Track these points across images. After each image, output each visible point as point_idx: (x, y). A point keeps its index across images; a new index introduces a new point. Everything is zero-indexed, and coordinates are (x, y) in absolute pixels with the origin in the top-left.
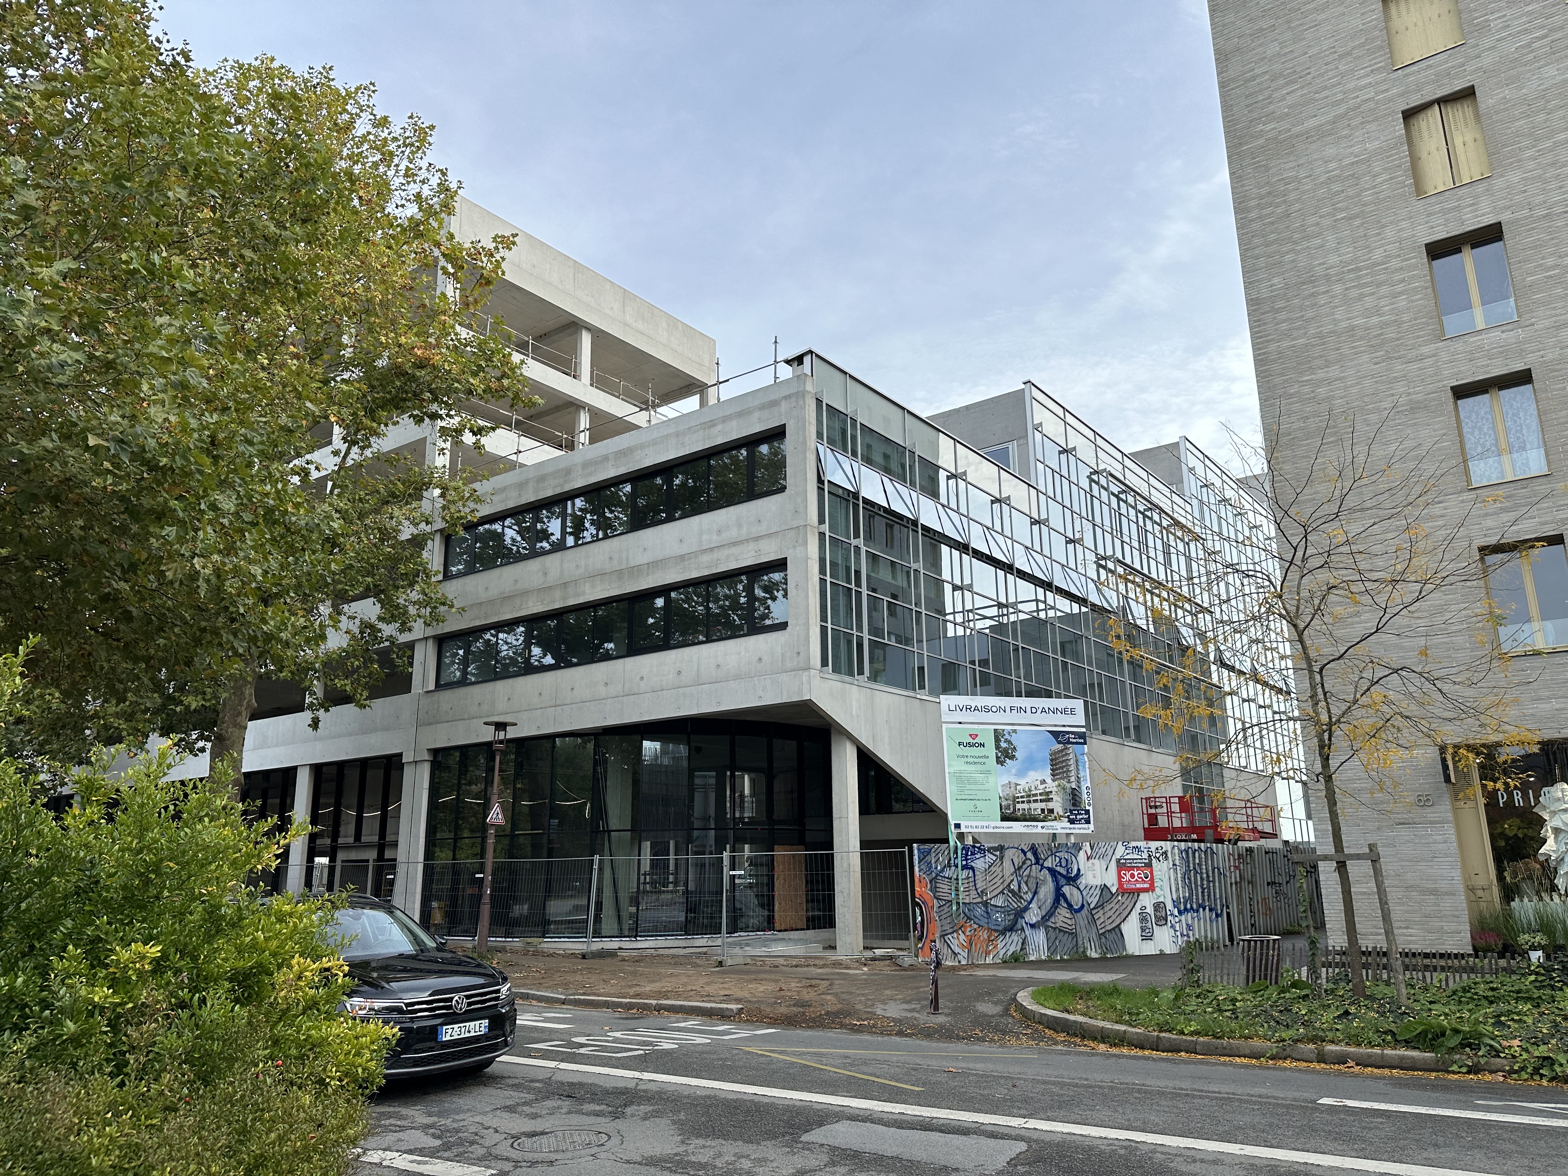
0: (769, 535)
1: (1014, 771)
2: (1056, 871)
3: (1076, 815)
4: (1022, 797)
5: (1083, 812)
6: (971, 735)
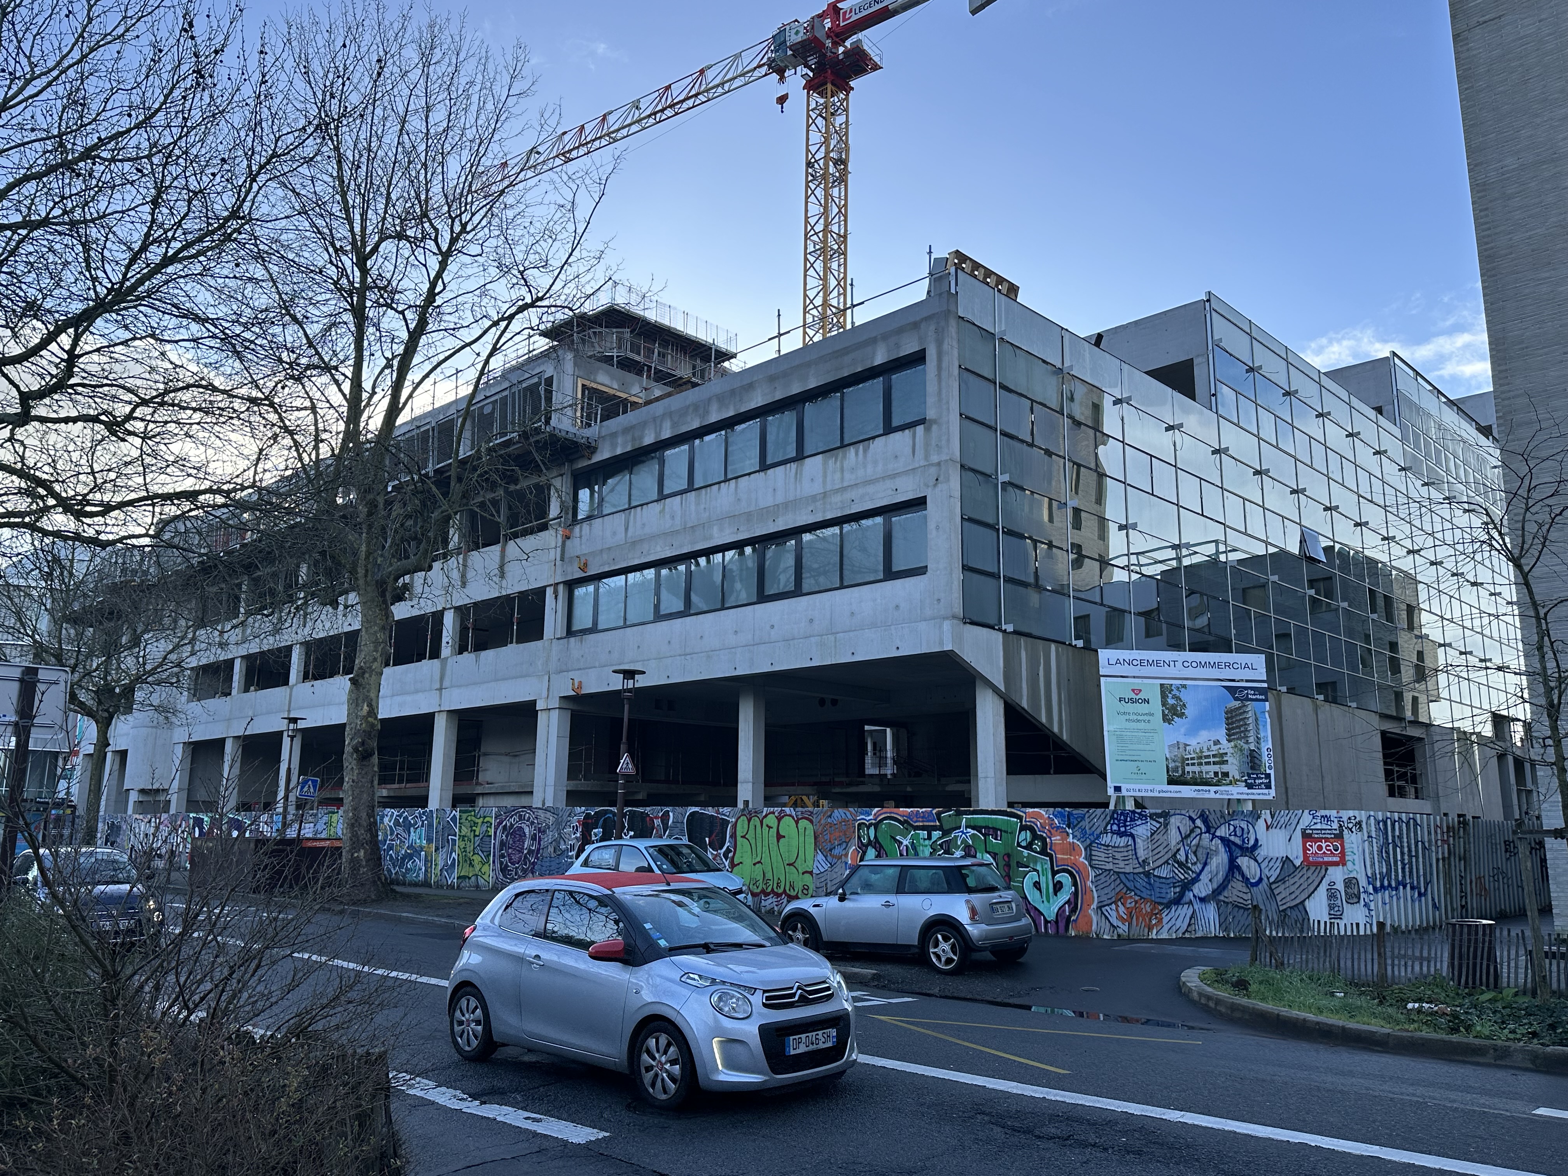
0: (906, 473)
1: (1183, 730)
2: (1229, 841)
3: (1255, 779)
4: (1192, 759)
5: (1263, 776)
6: (1133, 690)
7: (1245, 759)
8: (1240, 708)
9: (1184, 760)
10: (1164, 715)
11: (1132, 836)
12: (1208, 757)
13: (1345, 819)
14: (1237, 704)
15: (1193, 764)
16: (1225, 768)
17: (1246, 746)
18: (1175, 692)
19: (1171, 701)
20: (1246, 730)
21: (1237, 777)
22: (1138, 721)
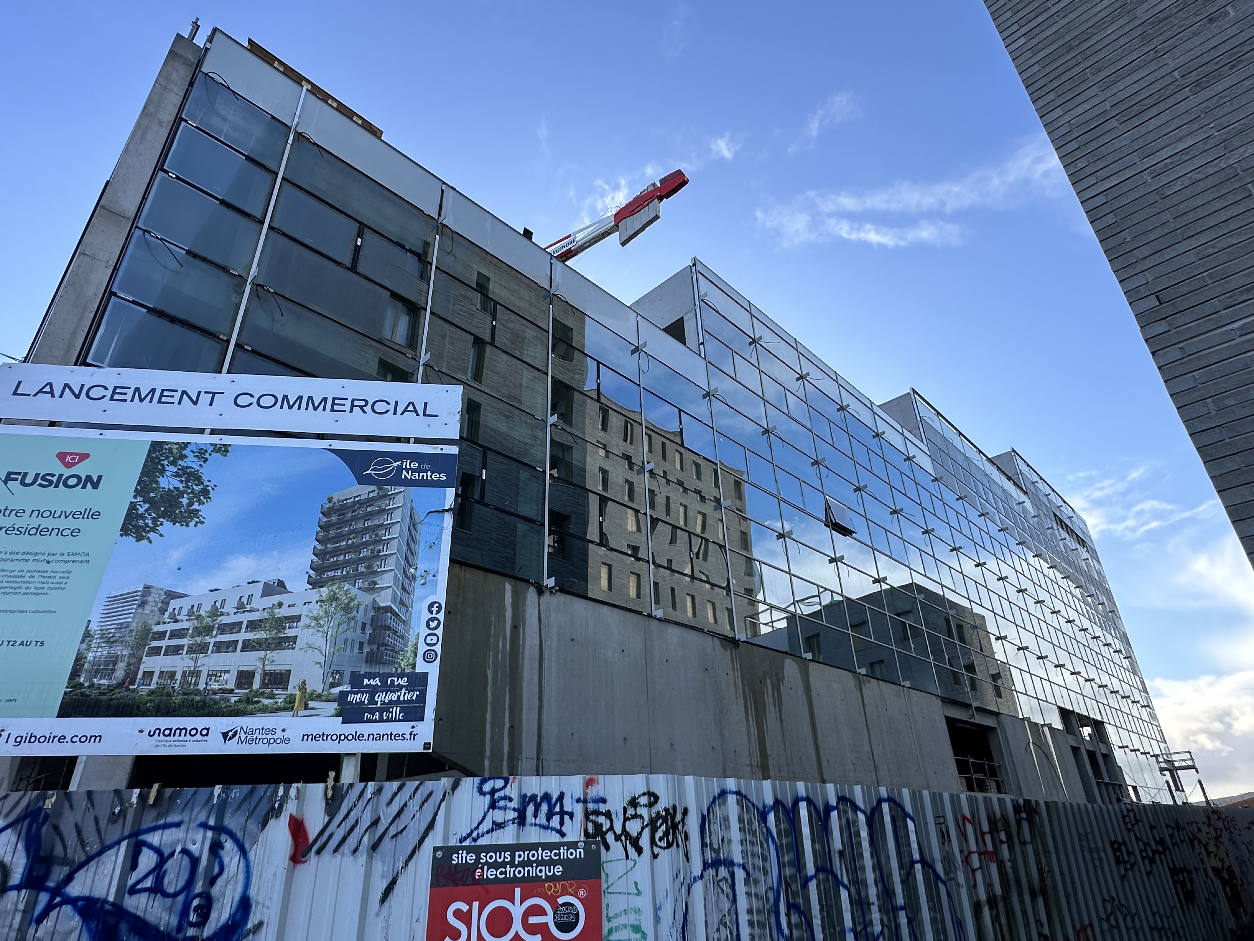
1: (177, 555)
3: (373, 691)
4: (175, 634)
5: (403, 682)
6: (61, 456)
7: (356, 634)
8: (370, 501)
9: (146, 635)
10: (131, 517)
12: (235, 627)
13: (616, 805)
14: (365, 491)
15: (175, 650)
16: (280, 659)
17: (365, 599)
18: (191, 462)
19: (167, 484)
20: (376, 556)
21: (316, 685)
22: (39, 531)
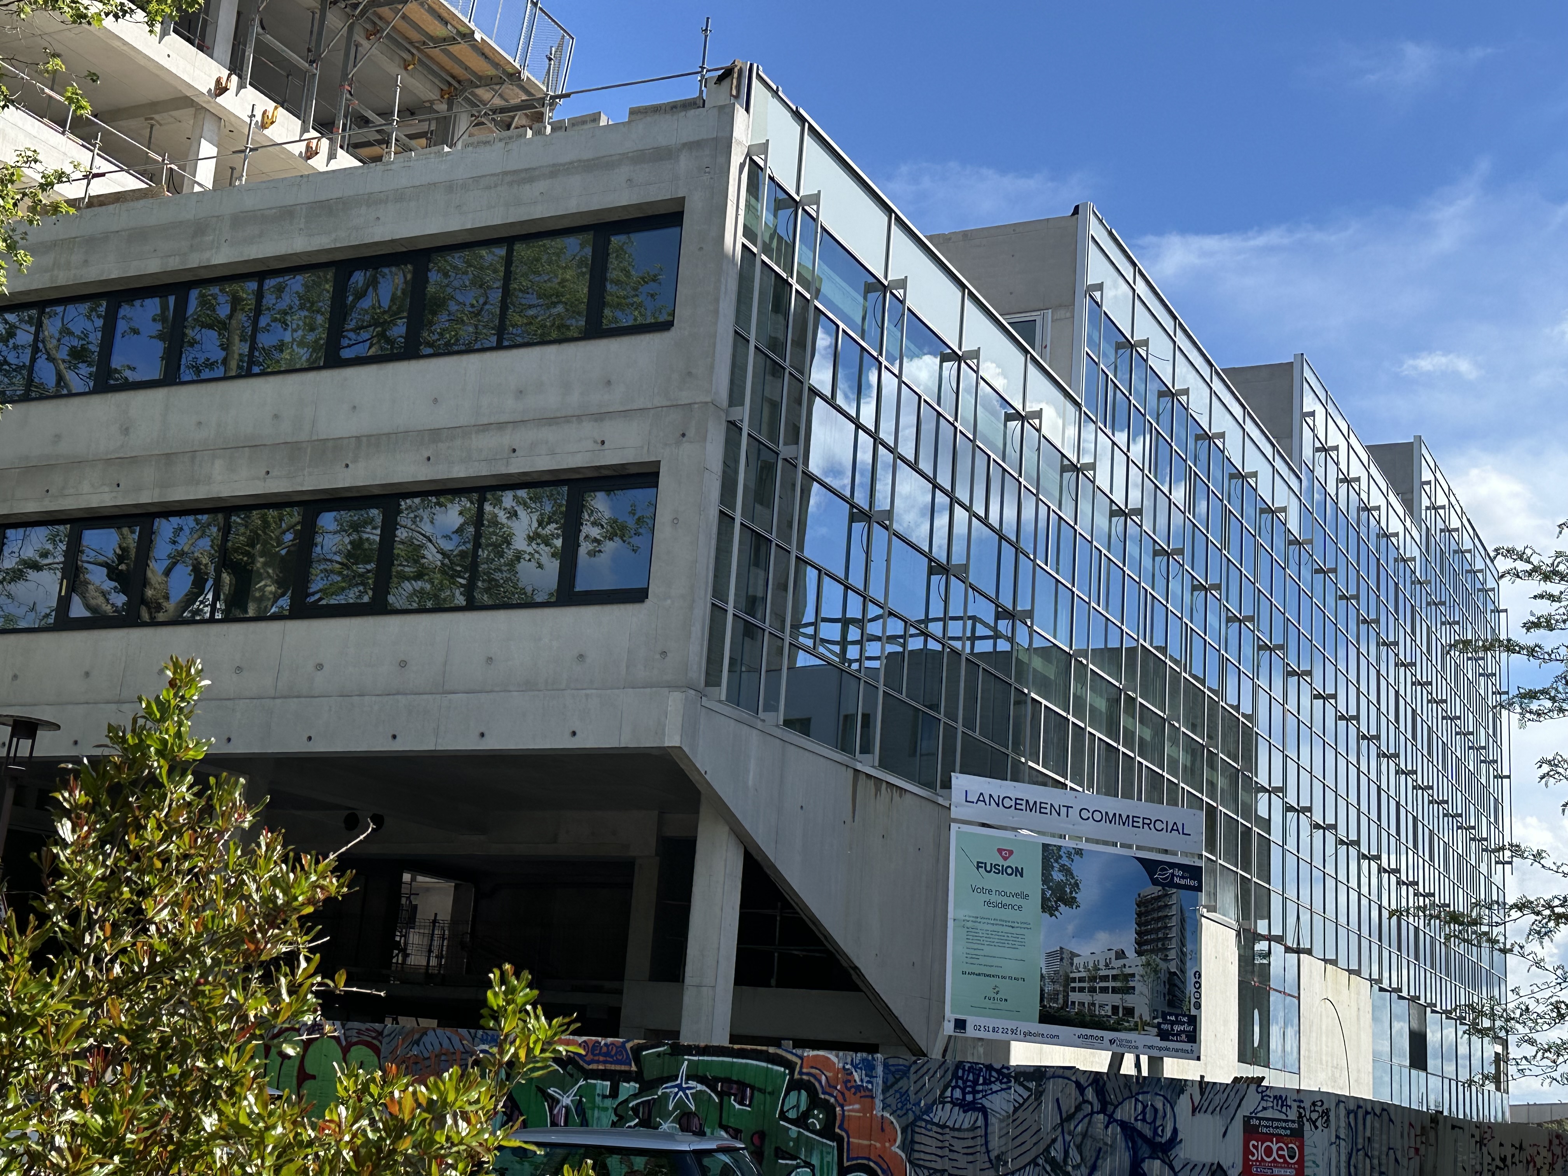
0: (626, 414)
1: (1070, 928)
2: (1134, 1129)
3: (1172, 1023)
4: (1081, 980)
5: (1185, 1019)
6: (1000, 851)
7: (1161, 988)
8: (1159, 898)
9: (1068, 980)
10: (1044, 899)
11: (984, 1110)
12: (1105, 978)
14: (1156, 890)
15: (1082, 990)
16: (1130, 1000)
17: (1163, 965)
18: (1065, 861)
19: (1057, 876)
20: (1166, 938)
21: (1147, 1018)
22: (1004, 906)
